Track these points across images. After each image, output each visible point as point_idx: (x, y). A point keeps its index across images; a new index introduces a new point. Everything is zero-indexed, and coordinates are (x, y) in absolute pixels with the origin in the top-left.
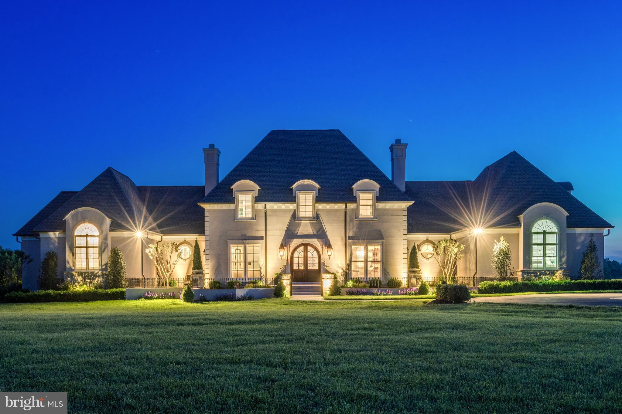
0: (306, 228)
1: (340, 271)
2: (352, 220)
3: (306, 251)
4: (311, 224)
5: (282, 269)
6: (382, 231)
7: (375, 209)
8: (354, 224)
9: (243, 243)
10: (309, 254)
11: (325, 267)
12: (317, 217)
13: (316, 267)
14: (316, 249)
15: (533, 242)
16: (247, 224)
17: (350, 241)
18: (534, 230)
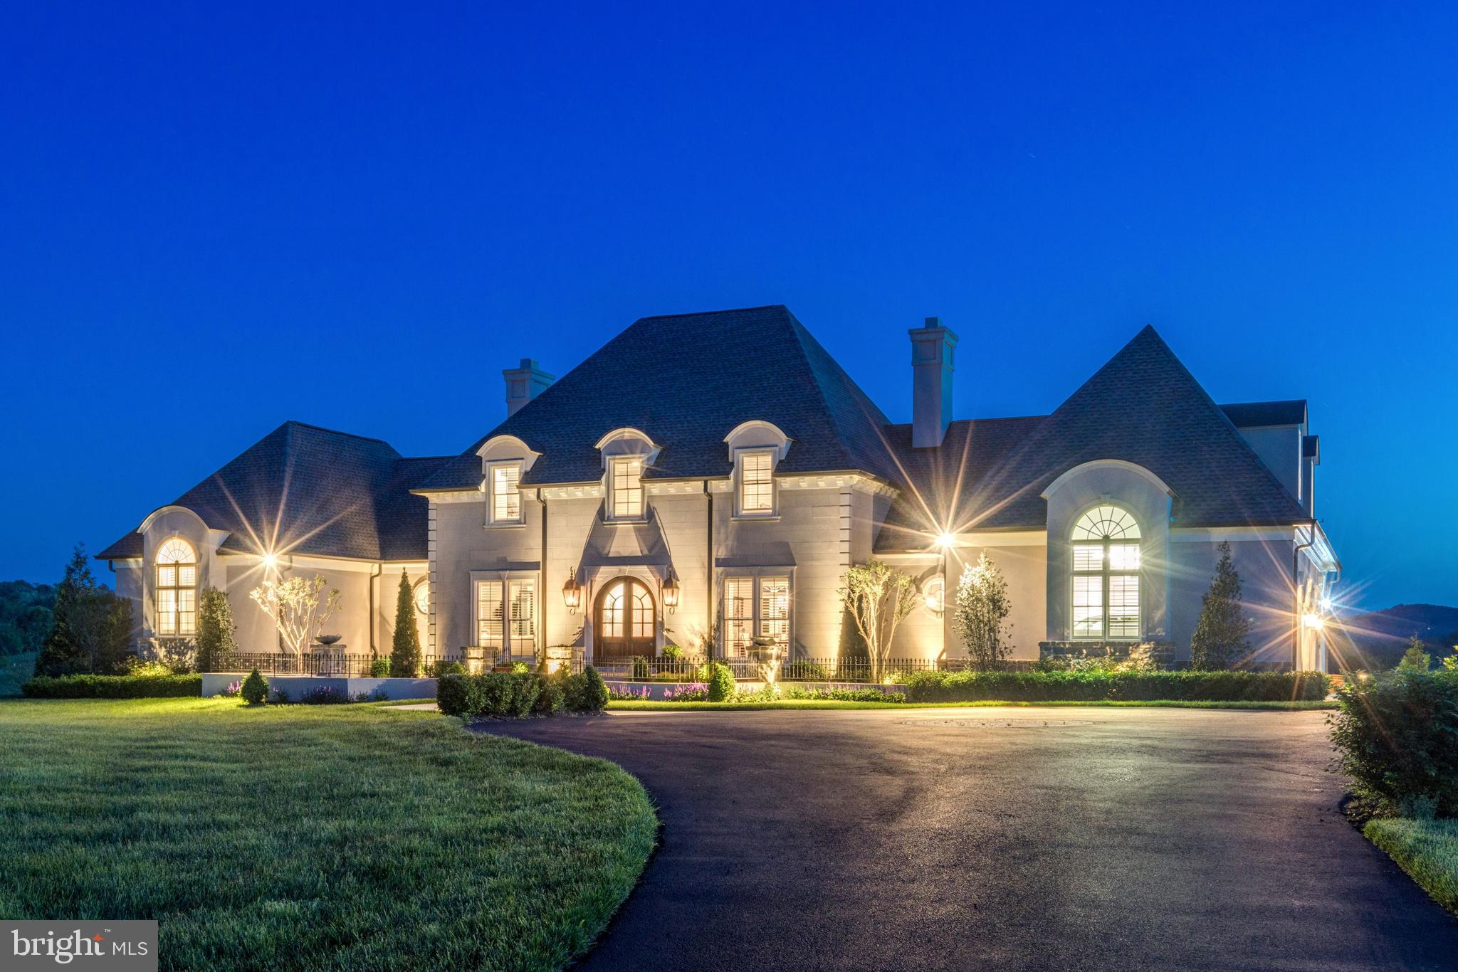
0: (626, 542)
1: (698, 642)
2: (724, 521)
3: (629, 597)
4: (638, 531)
5: (576, 637)
6: (791, 545)
7: (778, 494)
8: (730, 528)
9: (500, 578)
10: (636, 604)
11: (665, 633)
12: (650, 514)
13: (649, 633)
14: (649, 592)
15: (1077, 568)
16: (507, 533)
17: (720, 570)
18: (1077, 534)
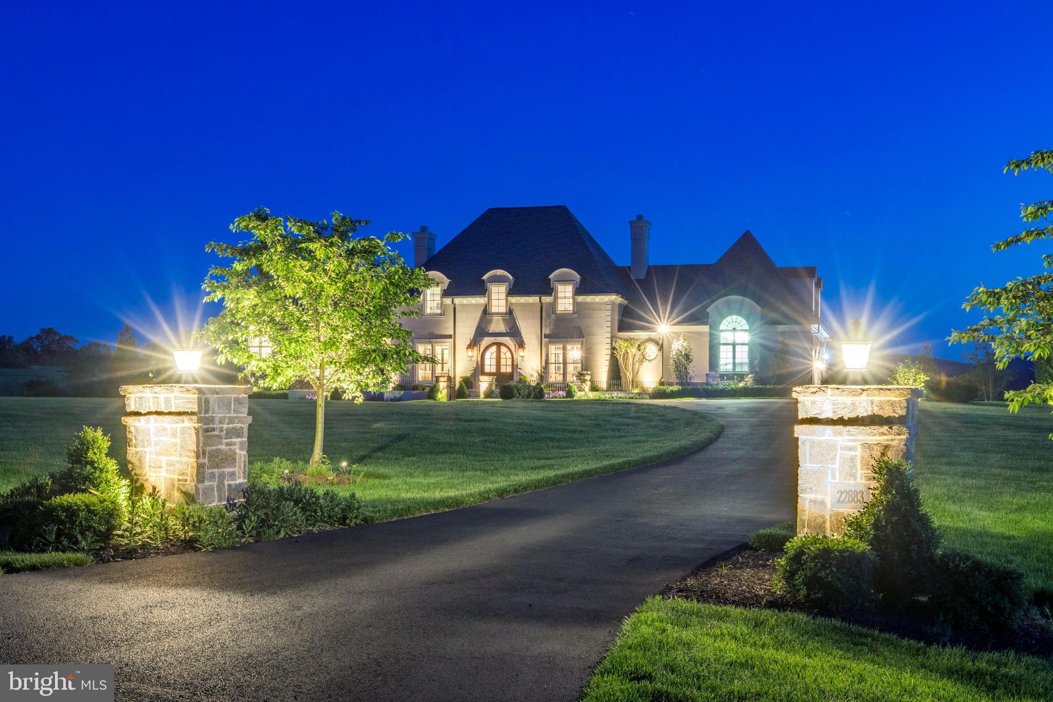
0: (498, 325)
1: (535, 375)
2: (548, 316)
3: (499, 352)
4: (504, 320)
5: (472, 372)
6: (582, 328)
7: (575, 303)
8: (551, 320)
9: (430, 342)
10: (502, 356)
11: (518, 370)
12: (510, 312)
13: (509, 370)
14: (510, 350)
15: (722, 342)
16: (435, 320)
17: (547, 340)
18: (722, 327)
